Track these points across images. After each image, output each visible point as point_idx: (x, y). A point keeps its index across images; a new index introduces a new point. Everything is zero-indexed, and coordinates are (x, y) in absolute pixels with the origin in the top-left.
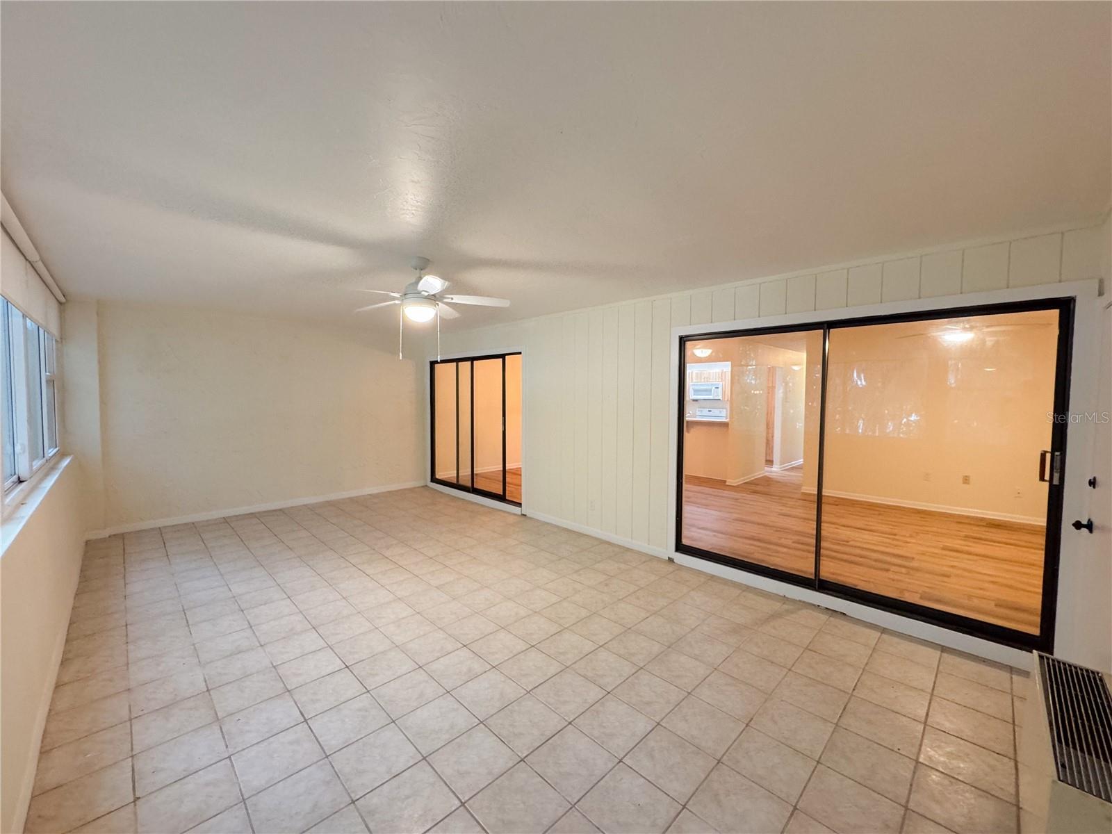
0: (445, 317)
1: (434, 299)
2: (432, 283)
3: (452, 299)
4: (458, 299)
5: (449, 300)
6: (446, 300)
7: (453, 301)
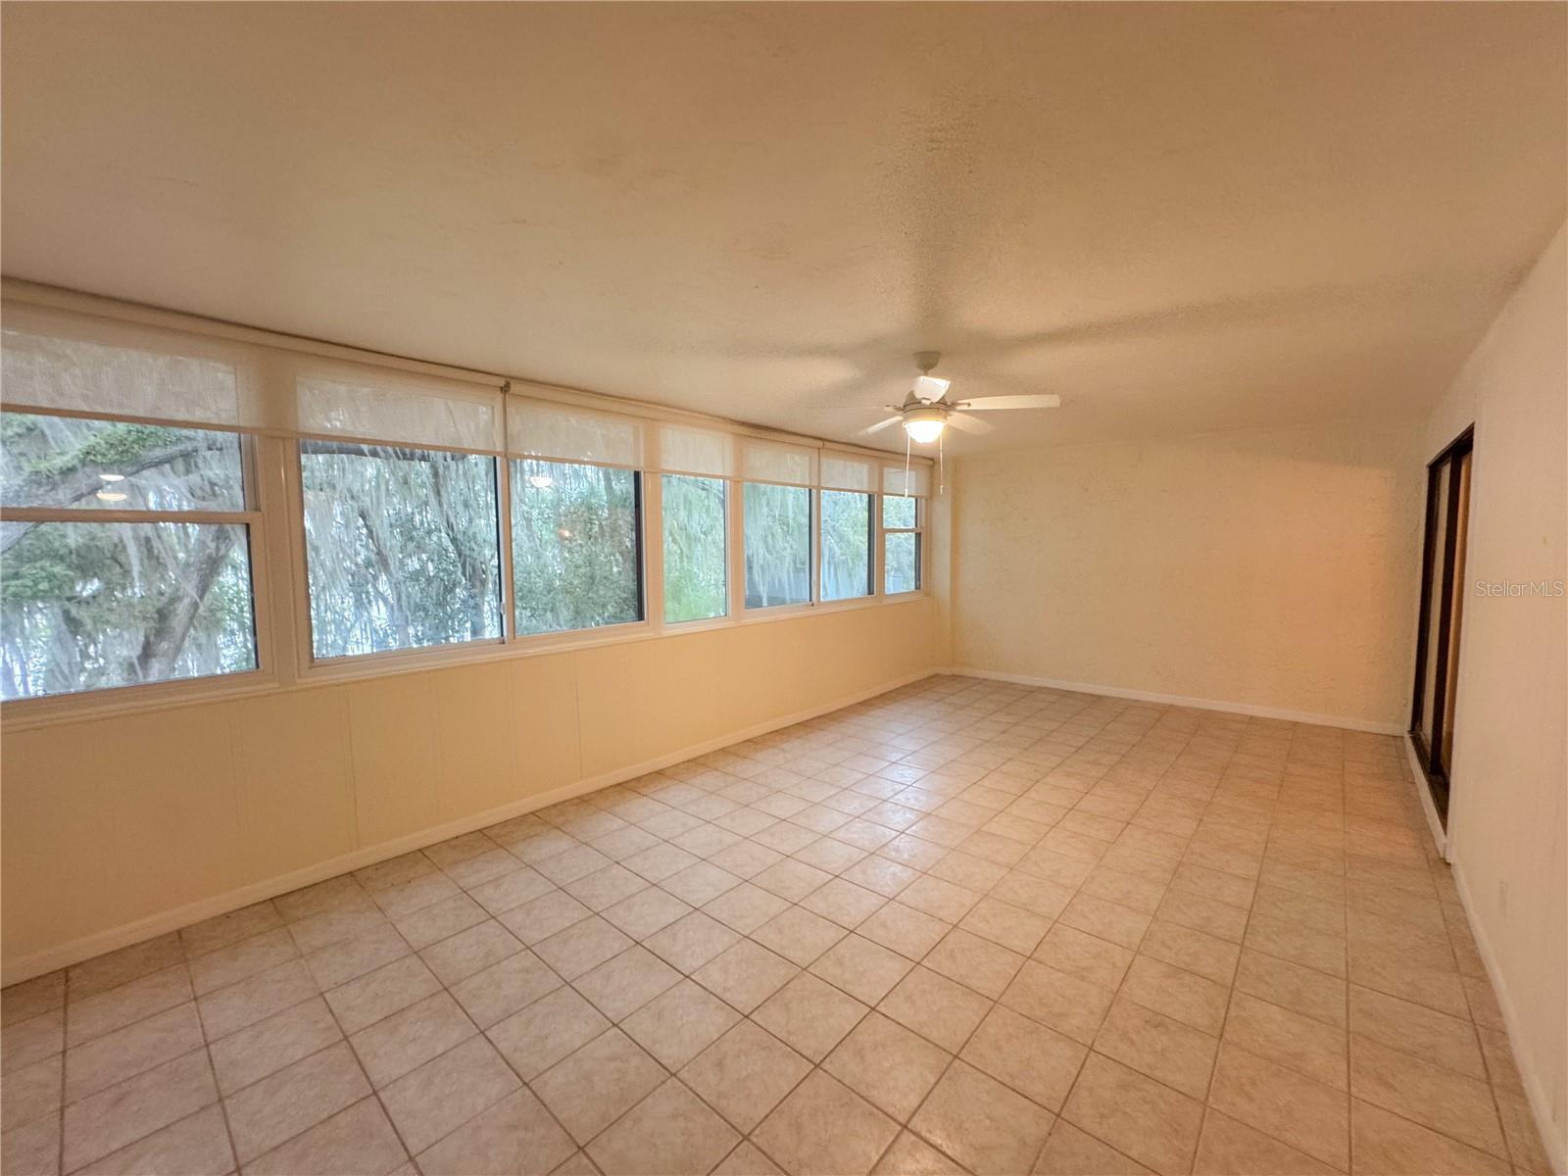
0: (960, 428)
1: (944, 406)
2: (933, 386)
3: (969, 405)
4: (978, 404)
5: (966, 407)
6: (959, 408)
7: (970, 408)
